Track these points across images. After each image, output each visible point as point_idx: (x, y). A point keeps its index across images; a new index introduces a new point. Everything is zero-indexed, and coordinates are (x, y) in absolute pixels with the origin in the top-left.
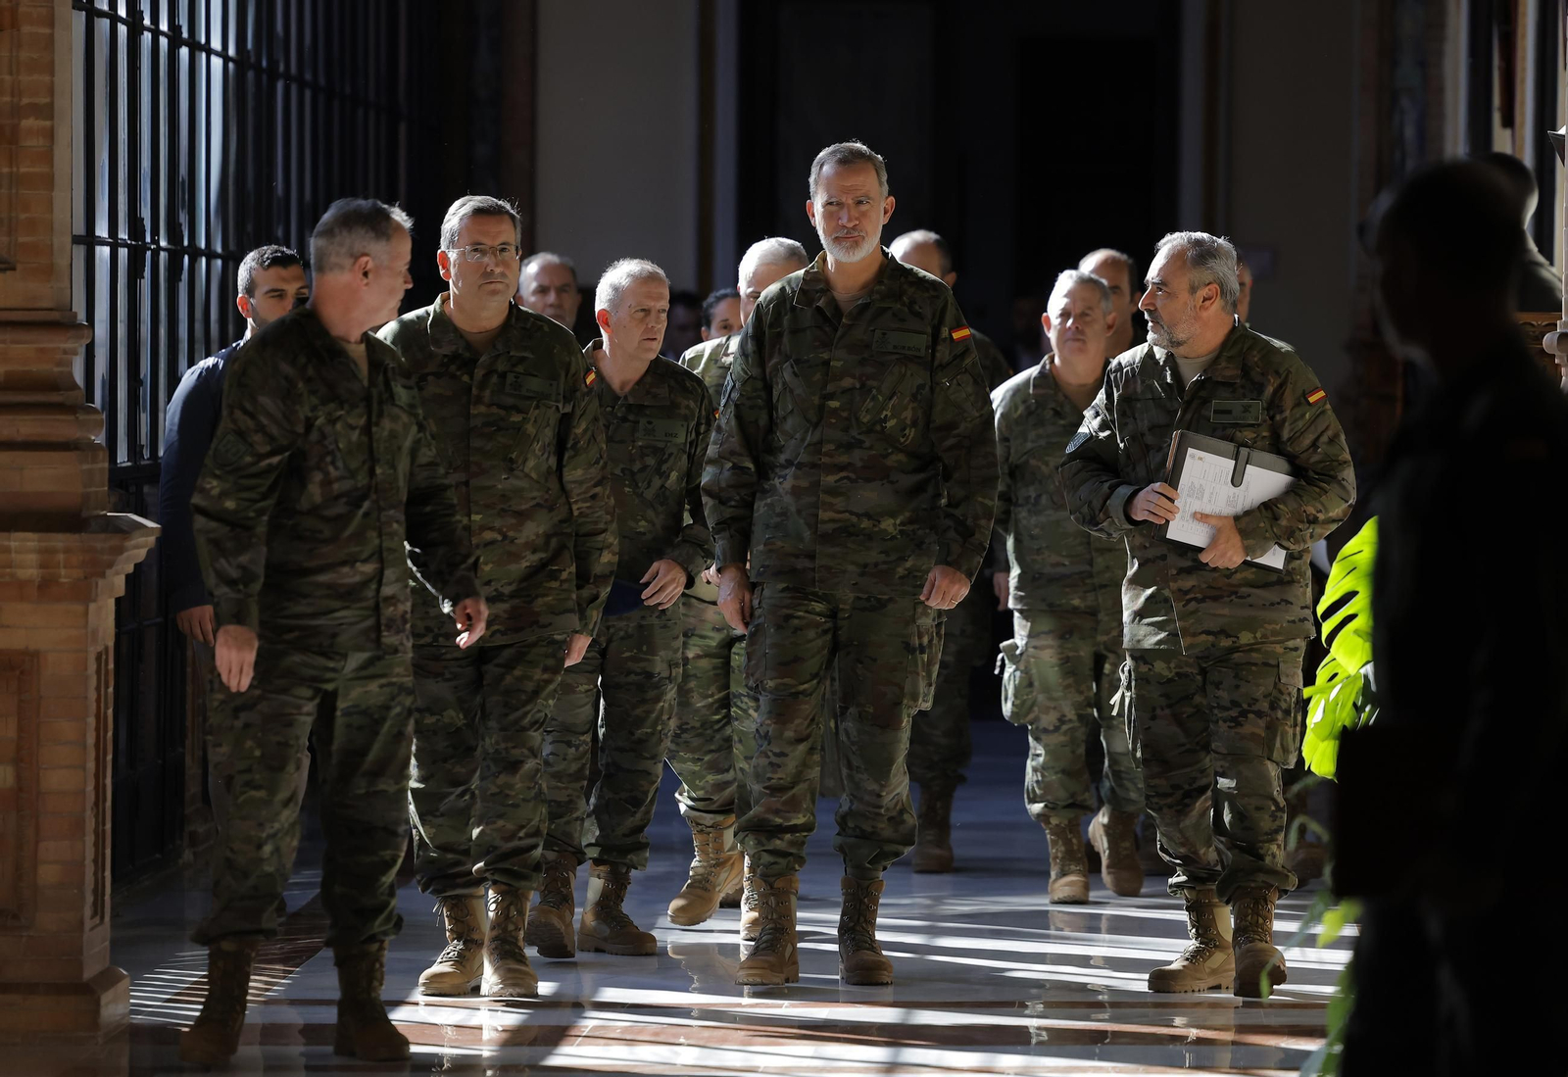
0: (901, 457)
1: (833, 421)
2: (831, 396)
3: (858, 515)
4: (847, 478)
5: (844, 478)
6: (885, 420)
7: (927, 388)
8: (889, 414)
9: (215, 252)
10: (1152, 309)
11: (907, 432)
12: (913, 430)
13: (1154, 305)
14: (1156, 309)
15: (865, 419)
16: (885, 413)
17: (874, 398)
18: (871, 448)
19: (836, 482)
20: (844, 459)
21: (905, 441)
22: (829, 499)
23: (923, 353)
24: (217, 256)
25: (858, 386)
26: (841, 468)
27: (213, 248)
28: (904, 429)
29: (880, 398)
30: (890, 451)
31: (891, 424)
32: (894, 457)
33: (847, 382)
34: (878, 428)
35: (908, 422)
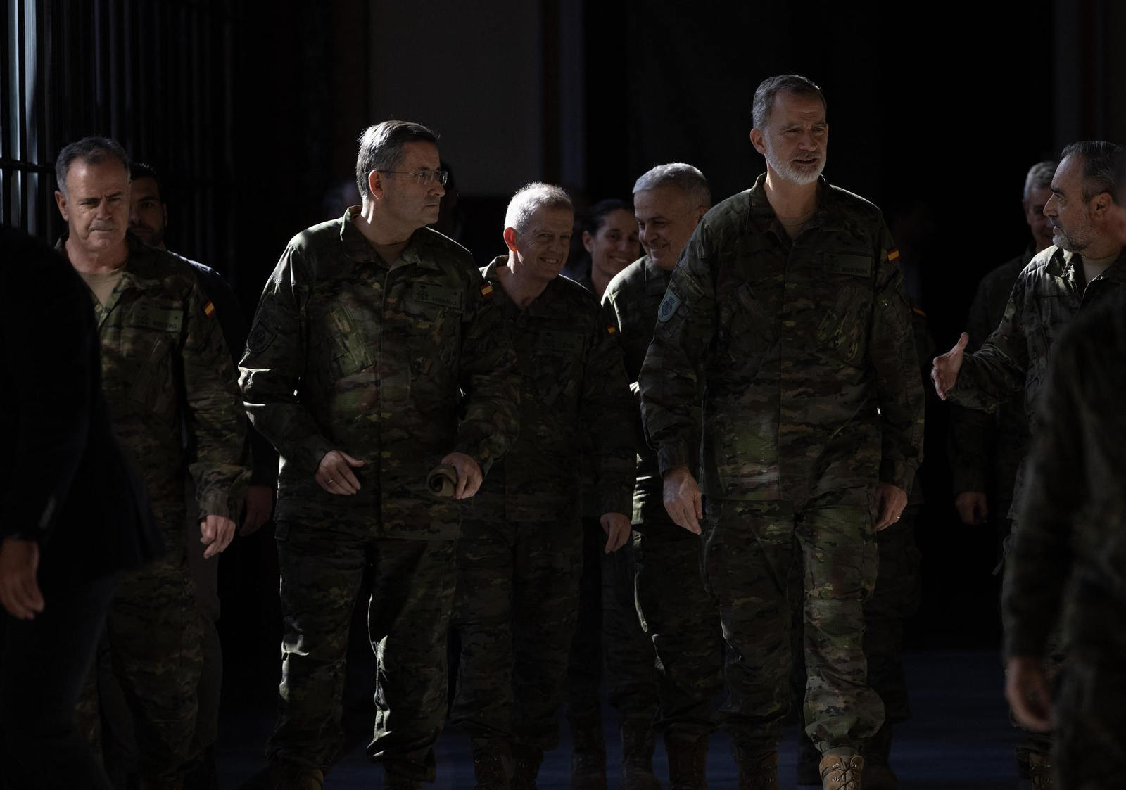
0: (851, 371)
1: (790, 339)
2: (787, 316)
3: (813, 426)
4: (805, 393)
5: (802, 393)
6: (837, 338)
7: (870, 306)
8: (840, 331)
9: (32, 164)
10: (1055, 215)
11: (853, 347)
12: (857, 345)
13: (1056, 211)
14: (1058, 215)
15: (822, 337)
16: (838, 331)
17: (829, 318)
18: (826, 364)
19: (794, 397)
20: (801, 375)
21: (852, 356)
22: (788, 413)
23: (868, 275)
24: (34, 169)
25: (813, 306)
26: (799, 383)
27: (29, 161)
28: (851, 345)
29: (836, 317)
30: (842, 366)
31: (841, 341)
32: (844, 372)
33: (801, 303)
34: (831, 345)
35: (854, 338)
